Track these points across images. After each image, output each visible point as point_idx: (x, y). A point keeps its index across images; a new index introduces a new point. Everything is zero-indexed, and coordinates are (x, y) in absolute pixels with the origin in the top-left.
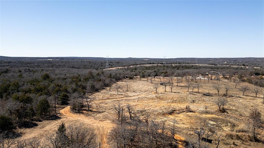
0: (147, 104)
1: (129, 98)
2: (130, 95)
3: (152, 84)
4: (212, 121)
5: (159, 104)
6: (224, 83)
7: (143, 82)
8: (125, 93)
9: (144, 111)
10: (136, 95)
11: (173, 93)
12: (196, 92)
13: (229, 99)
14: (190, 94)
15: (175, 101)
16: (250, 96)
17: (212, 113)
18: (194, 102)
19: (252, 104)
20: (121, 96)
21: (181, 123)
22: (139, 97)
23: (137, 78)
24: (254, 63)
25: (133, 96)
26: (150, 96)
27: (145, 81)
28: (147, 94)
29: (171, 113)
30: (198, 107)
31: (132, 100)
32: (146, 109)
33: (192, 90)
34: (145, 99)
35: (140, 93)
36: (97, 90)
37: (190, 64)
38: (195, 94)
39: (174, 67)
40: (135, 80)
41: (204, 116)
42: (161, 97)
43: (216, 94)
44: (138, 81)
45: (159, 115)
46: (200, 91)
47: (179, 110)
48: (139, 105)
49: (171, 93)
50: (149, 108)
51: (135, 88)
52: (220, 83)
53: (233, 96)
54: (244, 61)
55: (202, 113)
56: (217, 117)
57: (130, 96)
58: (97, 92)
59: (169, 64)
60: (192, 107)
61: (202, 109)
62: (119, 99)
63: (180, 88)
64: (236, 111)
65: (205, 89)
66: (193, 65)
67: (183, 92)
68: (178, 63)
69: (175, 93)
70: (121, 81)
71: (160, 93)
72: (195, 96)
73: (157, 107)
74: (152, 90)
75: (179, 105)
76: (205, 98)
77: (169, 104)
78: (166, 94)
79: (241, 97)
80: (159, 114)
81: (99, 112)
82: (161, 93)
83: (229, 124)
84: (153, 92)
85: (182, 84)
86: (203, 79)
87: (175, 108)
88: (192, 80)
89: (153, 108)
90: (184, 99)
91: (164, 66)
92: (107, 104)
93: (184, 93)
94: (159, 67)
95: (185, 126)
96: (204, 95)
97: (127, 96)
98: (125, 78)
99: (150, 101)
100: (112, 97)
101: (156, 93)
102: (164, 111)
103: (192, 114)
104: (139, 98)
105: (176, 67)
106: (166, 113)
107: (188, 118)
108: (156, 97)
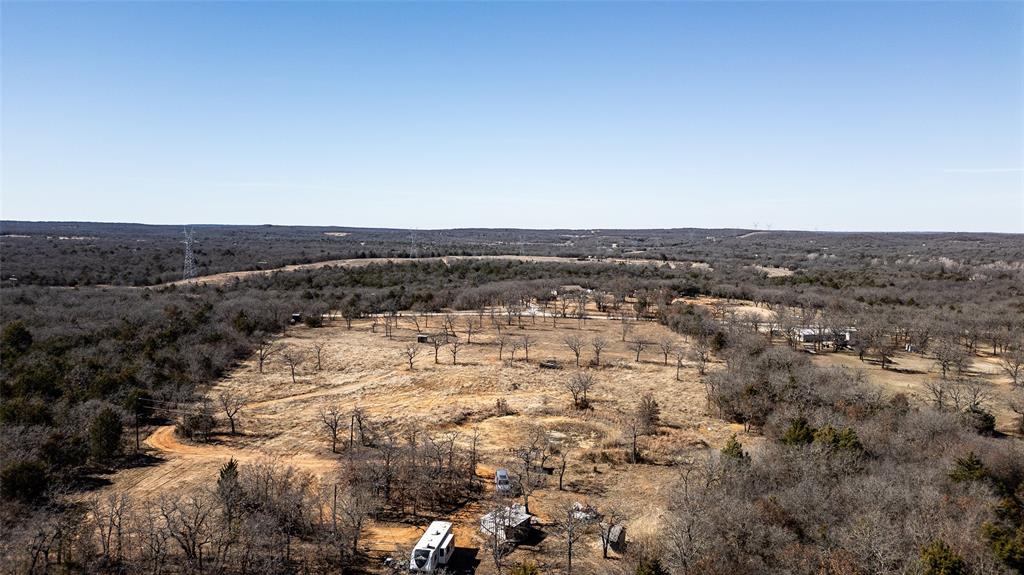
0: (394, 405)
1: (335, 392)
2: (333, 382)
3: (393, 342)
4: (558, 430)
5: (426, 402)
6: (596, 328)
7: (359, 335)
8: (313, 377)
9: (390, 423)
10: (352, 380)
11: (460, 367)
12: (520, 360)
13: (601, 375)
14: (506, 365)
15: (466, 390)
16: (654, 363)
17: (559, 414)
18: (516, 388)
19: (652, 385)
20: (307, 388)
21: (488, 441)
22: (362, 385)
23: (334, 319)
24: (696, 249)
25: (343, 384)
26: (394, 380)
27: (367, 330)
28: (383, 374)
29: (462, 421)
30: (526, 401)
31: (346, 395)
32: (394, 416)
33: (509, 355)
34: (383, 389)
35: (363, 374)
36: (219, 374)
37: (502, 254)
38: (519, 364)
39: (447, 270)
40: (330, 329)
41: (539, 421)
42: (429, 380)
43: (571, 362)
44: (344, 334)
45: (432, 429)
46: (531, 355)
47: (480, 412)
48: (369, 408)
49: (454, 367)
50: (401, 415)
51: (339, 357)
52: (587, 328)
53: (612, 366)
54: (668, 242)
55: (537, 413)
56: (568, 420)
57: (335, 386)
58: (220, 379)
59: (428, 256)
60: (513, 401)
61: (536, 404)
62: (304, 397)
63: (478, 348)
64: (614, 402)
65: (545, 348)
66: (510, 263)
67: (487, 362)
68: (460, 251)
69: (464, 365)
70: (282, 335)
71: (421, 368)
72: (520, 371)
73: (422, 410)
74: (396, 362)
75: (478, 399)
76: (543, 376)
77: (452, 400)
78: (439, 370)
79: (630, 368)
80: (432, 426)
81: (266, 436)
82: (426, 369)
83: (593, 435)
84: (400, 368)
85: (483, 338)
86: (541, 314)
87: (469, 409)
88: (510, 321)
89: (413, 414)
90: (490, 382)
91: (414, 265)
92: (275, 413)
93: (489, 363)
94: (394, 269)
95: (497, 448)
96: (542, 366)
97: (326, 387)
98: (293, 324)
99: (399, 393)
100: (279, 393)
101: (411, 369)
102: (443, 417)
103: (512, 420)
104: (364, 389)
105: (457, 270)
106: (450, 422)
107: (503, 429)
108: (414, 381)
